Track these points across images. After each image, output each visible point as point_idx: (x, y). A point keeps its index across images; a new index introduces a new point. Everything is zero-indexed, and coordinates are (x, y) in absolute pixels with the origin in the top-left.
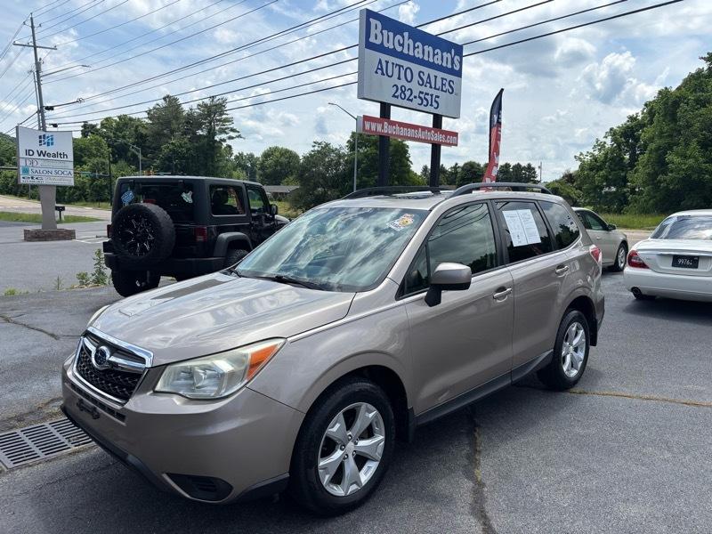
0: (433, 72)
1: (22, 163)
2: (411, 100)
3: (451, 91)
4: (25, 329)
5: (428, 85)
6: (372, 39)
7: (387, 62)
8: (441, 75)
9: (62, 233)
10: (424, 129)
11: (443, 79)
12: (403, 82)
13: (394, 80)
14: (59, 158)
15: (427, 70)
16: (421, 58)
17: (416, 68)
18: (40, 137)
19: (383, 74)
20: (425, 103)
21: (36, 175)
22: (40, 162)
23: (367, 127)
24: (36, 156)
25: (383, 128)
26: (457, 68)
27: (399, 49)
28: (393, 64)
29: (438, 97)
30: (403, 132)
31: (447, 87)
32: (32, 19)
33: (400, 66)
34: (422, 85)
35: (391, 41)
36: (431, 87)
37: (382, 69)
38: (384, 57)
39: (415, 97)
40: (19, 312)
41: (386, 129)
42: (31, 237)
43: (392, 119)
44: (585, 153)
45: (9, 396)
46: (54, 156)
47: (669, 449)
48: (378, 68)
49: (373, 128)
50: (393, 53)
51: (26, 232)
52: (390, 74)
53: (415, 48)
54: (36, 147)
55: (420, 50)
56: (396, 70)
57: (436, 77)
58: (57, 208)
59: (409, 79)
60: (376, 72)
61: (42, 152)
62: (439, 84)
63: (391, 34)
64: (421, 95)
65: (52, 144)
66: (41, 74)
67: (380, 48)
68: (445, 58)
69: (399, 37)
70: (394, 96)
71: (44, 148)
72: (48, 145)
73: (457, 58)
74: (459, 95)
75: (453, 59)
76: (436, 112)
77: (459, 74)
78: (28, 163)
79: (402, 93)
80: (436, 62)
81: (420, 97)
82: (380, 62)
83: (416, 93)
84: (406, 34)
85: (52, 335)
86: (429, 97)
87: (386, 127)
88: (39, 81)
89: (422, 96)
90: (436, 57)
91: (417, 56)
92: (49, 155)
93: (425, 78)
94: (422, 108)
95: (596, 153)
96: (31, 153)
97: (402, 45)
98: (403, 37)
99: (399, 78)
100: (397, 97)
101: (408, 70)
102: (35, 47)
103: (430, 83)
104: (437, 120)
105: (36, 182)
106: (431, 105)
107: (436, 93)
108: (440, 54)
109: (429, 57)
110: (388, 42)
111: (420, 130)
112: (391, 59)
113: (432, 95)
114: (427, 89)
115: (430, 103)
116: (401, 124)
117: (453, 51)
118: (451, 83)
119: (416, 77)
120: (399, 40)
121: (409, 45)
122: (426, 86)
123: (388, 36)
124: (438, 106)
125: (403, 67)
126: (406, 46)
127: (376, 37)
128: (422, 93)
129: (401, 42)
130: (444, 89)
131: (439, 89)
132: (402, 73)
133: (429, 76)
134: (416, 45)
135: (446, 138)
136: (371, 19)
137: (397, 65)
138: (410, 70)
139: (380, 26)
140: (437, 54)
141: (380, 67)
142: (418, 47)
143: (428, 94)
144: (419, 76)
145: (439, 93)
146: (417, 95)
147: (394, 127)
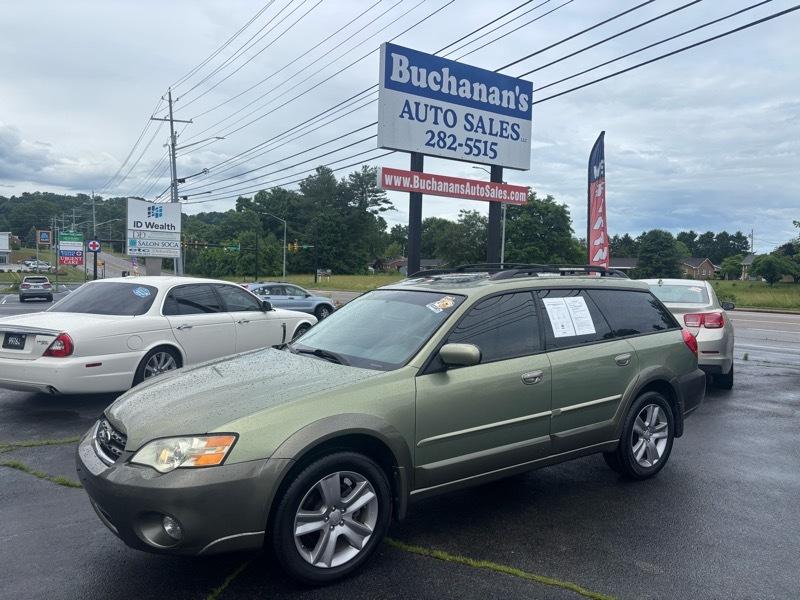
0: (486, 115)
1: (130, 235)
2: (455, 149)
3: (515, 136)
5: (480, 130)
6: (395, 77)
7: (417, 104)
8: (498, 117)
10: (474, 183)
11: (502, 123)
12: (442, 126)
13: (429, 125)
14: (167, 230)
15: (477, 113)
16: (469, 96)
17: (461, 111)
18: (149, 209)
19: (411, 118)
20: (475, 151)
21: (143, 247)
22: (148, 234)
23: (389, 181)
24: (144, 227)
25: (412, 182)
26: (524, 108)
27: (435, 88)
28: (426, 106)
29: (496, 144)
30: (442, 186)
31: (510, 131)
32: (170, 93)
33: (436, 108)
34: (470, 130)
35: (423, 78)
36: (484, 132)
37: (409, 112)
38: (413, 98)
39: (460, 145)
41: (418, 183)
43: (425, 171)
46: (162, 227)
48: (404, 112)
49: (397, 182)
50: (427, 92)
52: (422, 117)
53: (458, 86)
54: (144, 218)
55: (467, 88)
56: (431, 112)
57: (491, 120)
59: (450, 120)
61: (150, 223)
62: (496, 128)
63: (423, 71)
64: (469, 142)
65: (161, 215)
66: (176, 147)
67: (408, 88)
68: (508, 98)
69: (434, 74)
70: (428, 144)
71: (153, 220)
72: (157, 217)
73: (523, 97)
74: (527, 141)
75: (517, 101)
76: (494, 162)
77: (528, 116)
78: (136, 235)
79: (439, 140)
80: (492, 102)
81: (468, 145)
82: (407, 104)
83: (462, 135)
84: (446, 71)
86: (481, 146)
87: (415, 181)
88: (174, 155)
89: (471, 143)
90: (491, 97)
91: (462, 95)
92: (157, 226)
93: (475, 122)
94: (471, 157)
96: (139, 224)
97: (441, 83)
98: (441, 74)
99: (436, 123)
100: (433, 145)
101: (449, 113)
102: (172, 121)
103: (483, 127)
104: (496, 173)
105: (142, 254)
106: (485, 154)
107: (491, 139)
108: (497, 92)
109: (480, 96)
110: (419, 80)
111: (468, 184)
112: (423, 100)
113: (486, 143)
114: (479, 135)
115: (483, 152)
116: (439, 178)
117: (517, 88)
118: (516, 127)
119: (461, 121)
120: (435, 78)
121: (450, 83)
122: (476, 131)
123: (419, 73)
124: (495, 156)
125: (441, 109)
126: (445, 84)
127: (401, 75)
128: (471, 140)
129: (439, 80)
130: (505, 134)
131: (496, 135)
132: (440, 116)
133: (481, 119)
134: (461, 83)
135: (508, 194)
136: (393, 55)
137: (432, 107)
138: (452, 112)
139: (406, 61)
140: (493, 92)
141: (406, 110)
142: (464, 85)
143: (480, 141)
144: (466, 119)
145: (497, 139)
146: (463, 142)
147: (429, 181)
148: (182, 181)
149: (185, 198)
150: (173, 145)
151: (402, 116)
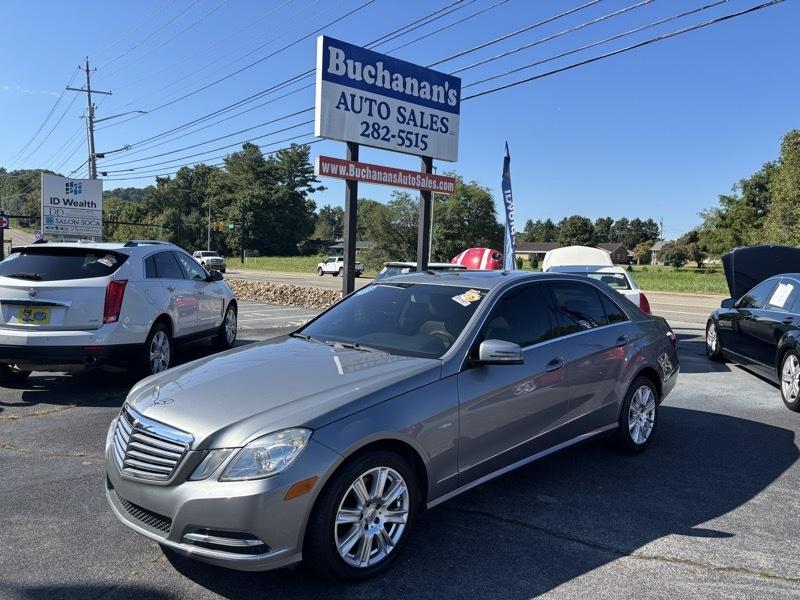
0: (418, 109)
1: (47, 212)
2: (388, 140)
3: (444, 130)
5: (412, 123)
6: (329, 71)
7: (353, 96)
8: (428, 111)
10: (406, 173)
11: (432, 116)
12: (376, 118)
13: (364, 116)
14: (87, 207)
15: (409, 106)
16: (401, 90)
17: (394, 103)
18: (67, 185)
19: (347, 109)
20: (407, 143)
21: (60, 225)
22: (66, 211)
23: (326, 169)
24: (62, 204)
25: (348, 171)
26: (453, 103)
27: (370, 81)
28: (361, 98)
29: (426, 137)
30: (376, 176)
31: (439, 124)
32: (87, 63)
33: (371, 101)
34: (402, 123)
35: (358, 72)
36: (415, 125)
37: (345, 104)
38: (349, 91)
39: (393, 136)
41: (353, 171)
43: (360, 161)
44: (709, 209)
46: (82, 204)
48: (340, 103)
49: (334, 169)
50: (362, 85)
52: (357, 108)
53: (392, 80)
54: (62, 195)
55: (400, 82)
56: (366, 105)
57: (422, 113)
59: (385, 115)
61: (68, 200)
62: (427, 121)
63: (359, 65)
64: (401, 134)
65: (80, 192)
66: (94, 119)
67: (344, 80)
68: (436, 93)
69: (369, 68)
70: (363, 134)
71: (71, 196)
72: (76, 193)
73: (452, 92)
74: (455, 134)
75: (446, 96)
76: (424, 153)
77: (456, 110)
78: (53, 212)
79: (373, 132)
80: (423, 96)
81: (400, 137)
82: (343, 95)
83: (395, 128)
84: (380, 65)
86: (413, 137)
87: (351, 170)
88: (91, 127)
89: (403, 135)
90: (422, 91)
91: (395, 89)
92: (76, 204)
93: (407, 115)
94: (403, 148)
96: (56, 201)
97: (375, 77)
98: (376, 68)
99: (370, 114)
100: (368, 136)
101: (383, 106)
103: (414, 120)
104: (428, 161)
105: (60, 232)
106: (417, 146)
107: (422, 132)
108: (428, 87)
109: (412, 91)
110: (354, 73)
111: (400, 174)
112: (359, 93)
113: (417, 135)
114: (410, 128)
115: (414, 143)
116: (373, 167)
117: (447, 84)
118: (445, 121)
119: (394, 114)
120: (370, 72)
121: (383, 76)
122: (408, 124)
123: (354, 67)
124: (426, 148)
125: (375, 101)
126: (380, 78)
127: (337, 68)
128: (403, 132)
129: (373, 74)
130: (435, 127)
131: (426, 128)
132: (375, 108)
133: (412, 112)
134: (394, 77)
135: (438, 184)
136: (330, 48)
137: (367, 99)
138: (386, 104)
139: (342, 55)
140: (424, 87)
141: (342, 101)
142: (397, 79)
143: (411, 133)
144: (399, 111)
145: (427, 132)
146: (397, 135)
147: (364, 170)
148: (101, 156)
149: (105, 174)
150: (91, 117)
151: (338, 107)
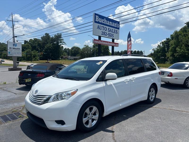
0: (112, 28)
1: (8, 51)
2: (106, 35)
3: (116, 33)
4: (8, 92)
5: (111, 31)
6: (96, 20)
7: (100, 26)
8: (114, 29)
9: (18, 69)
10: (110, 42)
12: (104, 31)
13: (102, 30)
14: (18, 50)
15: (110, 28)
17: (108, 27)
18: (13, 44)
20: (110, 36)
21: (12, 54)
22: (13, 51)
23: (95, 42)
25: (99, 42)
26: (118, 27)
27: (103, 23)
29: (113, 34)
30: (104, 43)
31: (116, 32)
32: (12, 14)
33: (103, 27)
34: (109, 32)
35: (101, 21)
36: (111, 32)
37: (99, 28)
38: (99, 25)
39: (107, 35)
40: (7, 88)
41: (100, 43)
42: (10, 70)
43: (101, 40)
44: (155, 49)
45: (4, 107)
46: (17, 49)
47: (161, 119)
48: (98, 28)
49: (97, 42)
51: (9, 69)
52: (101, 29)
53: (107, 22)
55: (109, 23)
56: (102, 28)
57: (113, 29)
58: (17, 62)
59: (106, 30)
60: (97, 28)
61: (14, 48)
62: (113, 31)
63: (101, 19)
66: (14, 28)
67: (98, 23)
68: (115, 25)
69: (103, 20)
70: (102, 34)
73: (118, 25)
74: (119, 34)
76: (113, 38)
77: (119, 29)
78: (10, 51)
79: (104, 33)
80: (113, 26)
81: (108, 35)
83: (107, 33)
84: (105, 19)
85: (15, 93)
86: (111, 35)
87: (100, 42)
88: (13, 30)
89: (109, 34)
90: (113, 24)
91: (108, 24)
92: (15, 49)
93: (110, 30)
94: (109, 37)
95: (158, 48)
96: (11, 48)
97: (104, 22)
99: (103, 30)
100: (103, 35)
101: (106, 28)
104: (113, 40)
105: (12, 56)
106: (112, 36)
107: (113, 33)
108: (114, 24)
113: (112, 34)
116: (104, 41)
117: (117, 23)
119: (108, 30)
129: (104, 21)
135: (115, 45)
136: (96, 16)
139: (98, 17)
143: (111, 34)
144: (108, 29)
145: (114, 33)
146: (108, 34)
147: (102, 42)
148: (16, 37)
149: (17, 41)
